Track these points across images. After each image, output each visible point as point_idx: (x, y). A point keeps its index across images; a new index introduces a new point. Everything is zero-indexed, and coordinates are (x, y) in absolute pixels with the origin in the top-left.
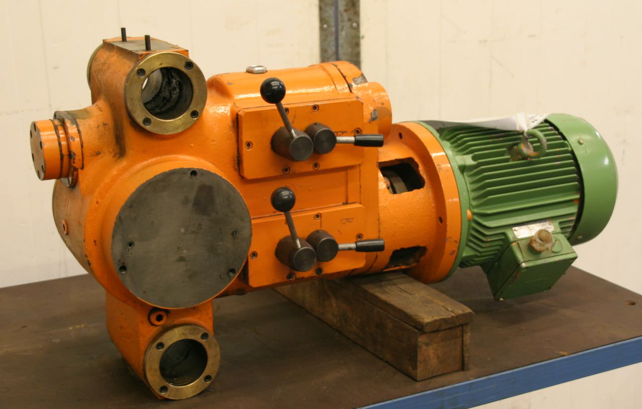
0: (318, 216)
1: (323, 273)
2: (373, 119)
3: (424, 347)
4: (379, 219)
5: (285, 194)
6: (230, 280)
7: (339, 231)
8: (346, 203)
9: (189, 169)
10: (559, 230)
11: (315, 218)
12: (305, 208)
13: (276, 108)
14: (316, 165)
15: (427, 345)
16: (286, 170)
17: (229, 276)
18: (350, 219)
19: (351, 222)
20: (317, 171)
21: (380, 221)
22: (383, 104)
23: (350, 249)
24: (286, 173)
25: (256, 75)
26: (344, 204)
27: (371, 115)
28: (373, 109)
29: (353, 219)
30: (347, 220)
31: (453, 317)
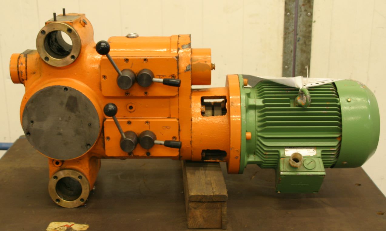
0: (147, 122)
1: (151, 155)
2: (187, 70)
3: (193, 210)
4: (191, 130)
5: (111, 107)
6: (87, 150)
7: (161, 133)
8: (169, 118)
9: (63, 87)
10: (319, 155)
11: (145, 123)
12: (141, 117)
13: (106, 58)
14: (146, 93)
15: (195, 208)
16: (127, 94)
17: (87, 148)
18: (168, 127)
19: (169, 129)
20: (147, 97)
21: (192, 131)
22: (206, 62)
23: (161, 144)
24: (127, 95)
25: (130, 39)
26: (168, 118)
27: (187, 68)
28: (188, 65)
29: (170, 127)
30: (166, 127)
31: (211, 195)
